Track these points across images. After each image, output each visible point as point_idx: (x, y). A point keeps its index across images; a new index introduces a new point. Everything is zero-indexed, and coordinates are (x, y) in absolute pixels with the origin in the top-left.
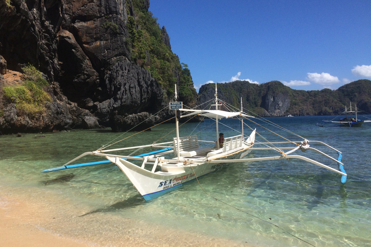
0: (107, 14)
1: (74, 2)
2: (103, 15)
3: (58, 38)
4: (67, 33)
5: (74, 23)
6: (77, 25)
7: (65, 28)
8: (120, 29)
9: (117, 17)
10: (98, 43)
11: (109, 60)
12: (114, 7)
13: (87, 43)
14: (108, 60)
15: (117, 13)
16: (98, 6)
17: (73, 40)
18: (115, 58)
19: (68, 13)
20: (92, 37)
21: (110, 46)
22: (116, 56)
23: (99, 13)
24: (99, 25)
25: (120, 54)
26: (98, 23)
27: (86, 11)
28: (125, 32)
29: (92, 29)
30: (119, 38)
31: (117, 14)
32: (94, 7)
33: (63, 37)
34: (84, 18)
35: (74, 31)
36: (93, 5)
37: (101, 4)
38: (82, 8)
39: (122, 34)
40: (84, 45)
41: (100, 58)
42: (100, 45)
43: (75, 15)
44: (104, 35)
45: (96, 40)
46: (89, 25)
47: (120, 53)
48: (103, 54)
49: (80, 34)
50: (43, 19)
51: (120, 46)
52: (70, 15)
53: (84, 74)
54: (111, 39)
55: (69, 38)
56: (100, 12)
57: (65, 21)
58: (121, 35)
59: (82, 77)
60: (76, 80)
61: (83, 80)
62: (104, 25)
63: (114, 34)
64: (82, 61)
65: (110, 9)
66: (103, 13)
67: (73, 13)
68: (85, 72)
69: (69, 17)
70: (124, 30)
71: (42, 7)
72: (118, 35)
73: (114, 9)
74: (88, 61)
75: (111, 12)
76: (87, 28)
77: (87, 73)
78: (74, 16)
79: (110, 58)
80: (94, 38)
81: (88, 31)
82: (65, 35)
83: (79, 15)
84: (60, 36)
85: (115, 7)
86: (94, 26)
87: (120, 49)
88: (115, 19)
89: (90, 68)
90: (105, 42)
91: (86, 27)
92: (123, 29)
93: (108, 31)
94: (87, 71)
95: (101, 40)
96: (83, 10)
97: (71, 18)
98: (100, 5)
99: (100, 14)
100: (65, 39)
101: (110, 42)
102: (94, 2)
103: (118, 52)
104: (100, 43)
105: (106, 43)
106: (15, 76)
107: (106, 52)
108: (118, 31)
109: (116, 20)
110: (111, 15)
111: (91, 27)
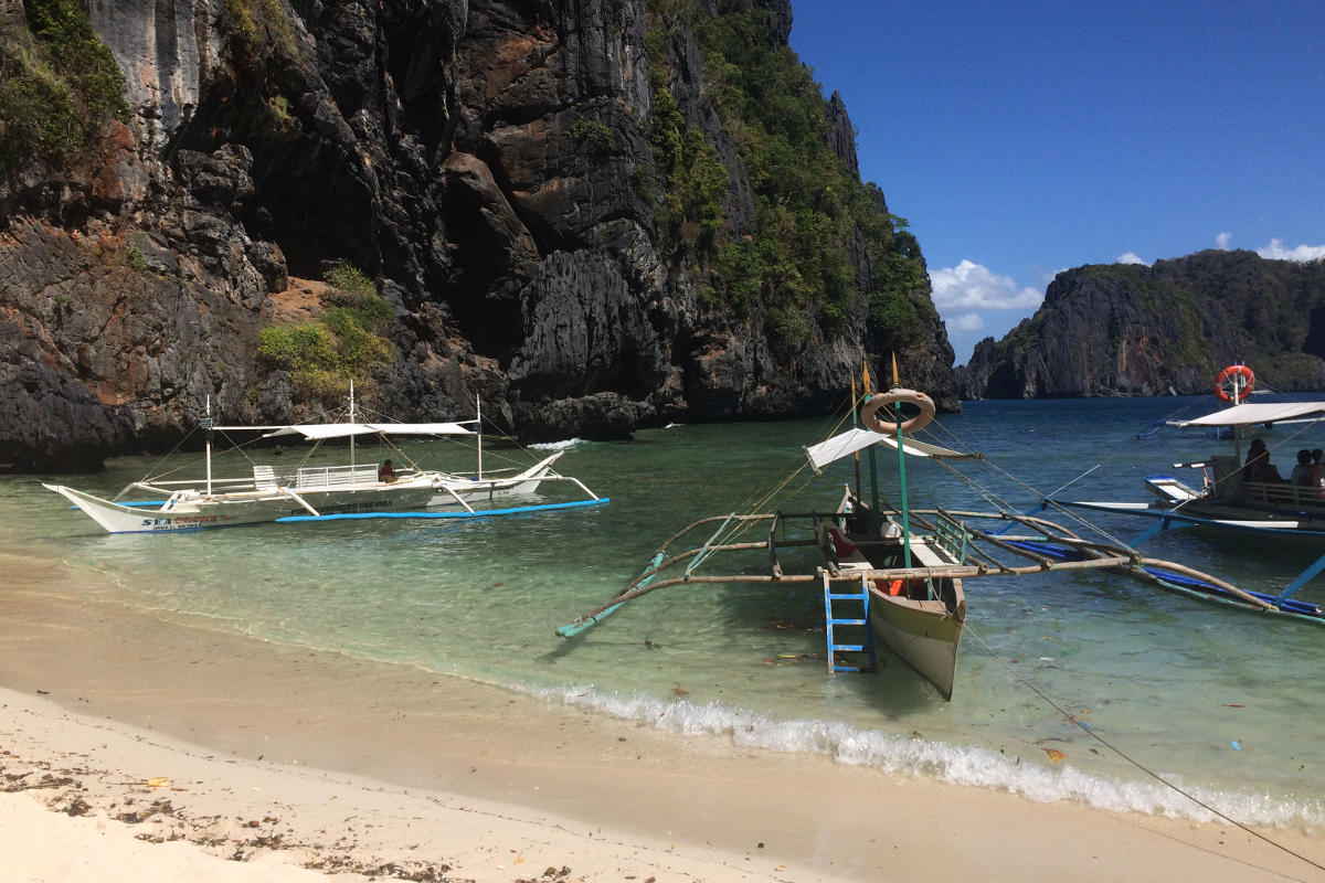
0: (583, 98)
1: (490, 69)
2: (571, 100)
3: (443, 179)
4: (470, 162)
5: (490, 129)
6: (499, 135)
7: (465, 148)
8: (617, 139)
9: (609, 105)
10: (555, 184)
11: (584, 234)
12: (602, 74)
13: (523, 187)
14: (581, 232)
15: (611, 92)
16: (556, 75)
17: (485, 181)
18: (603, 227)
19: (474, 103)
20: (536, 170)
21: (590, 192)
22: (605, 219)
23: (559, 96)
24: (559, 133)
25: (616, 215)
26: (555, 124)
27: (523, 95)
28: (633, 147)
29: (539, 144)
30: (615, 165)
31: (610, 95)
32: (546, 79)
33: (458, 174)
34: (516, 116)
35: (489, 154)
36: (542, 74)
37: (564, 69)
38: (513, 85)
39: (624, 153)
40: (516, 192)
41: (557, 228)
42: (561, 190)
43: (492, 107)
44: (572, 160)
45: (549, 175)
46: (531, 132)
47: (616, 211)
48: (567, 216)
49: (505, 161)
50: (395, 131)
51: (618, 191)
52: (479, 108)
53: (515, 277)
54: (592, 171)
55: (474, 177)
56: (561, 92)
57: (465, 125)
58: (622, 158)
59: (510, 284)
60: (492, 294)
61: (511, 293)
62: (572, 131)
63: (602, 154)
64: (507, 241)
65: (590, 81)
66: (572, 95)
67: (488, 103)
68: (518, 271)
69: (475, 116)
70: (631, 141)
71: (388, 98)
72: (613, 158)
73: (601, 82)
74: (526, 239)
75: (595, 91)
76: (524, 144)
77: (523, 273)
78: (489, 109)
79: (588, 228)
80: (543, 171)
81: (526, 151)
82: (462, 168)
83: (502, 106)
84: (448, 171)
85: (606, 76)
86: (543, 135)
87: (617, 199)
88: (604, 110)
89: (533, 258)
90: (573, 180)
91: (524, 139)
92: (627, 138)
93: (584, 149)
94: (521, 268)
95: (564, 176)
96: (514, 93)
97: (481, 117)
98: (562, 74)
99: (561, 100)
100: (462, 181)
101: (590, 180)
102: (545, 66)
103: (612, 209)
104: (561, 185)
105: (577, 183)
106: (306, 295)
107: (578, 209)
108: (612, 144)
109: (609, 114)
110: (593, 100)
111: (534, 139)
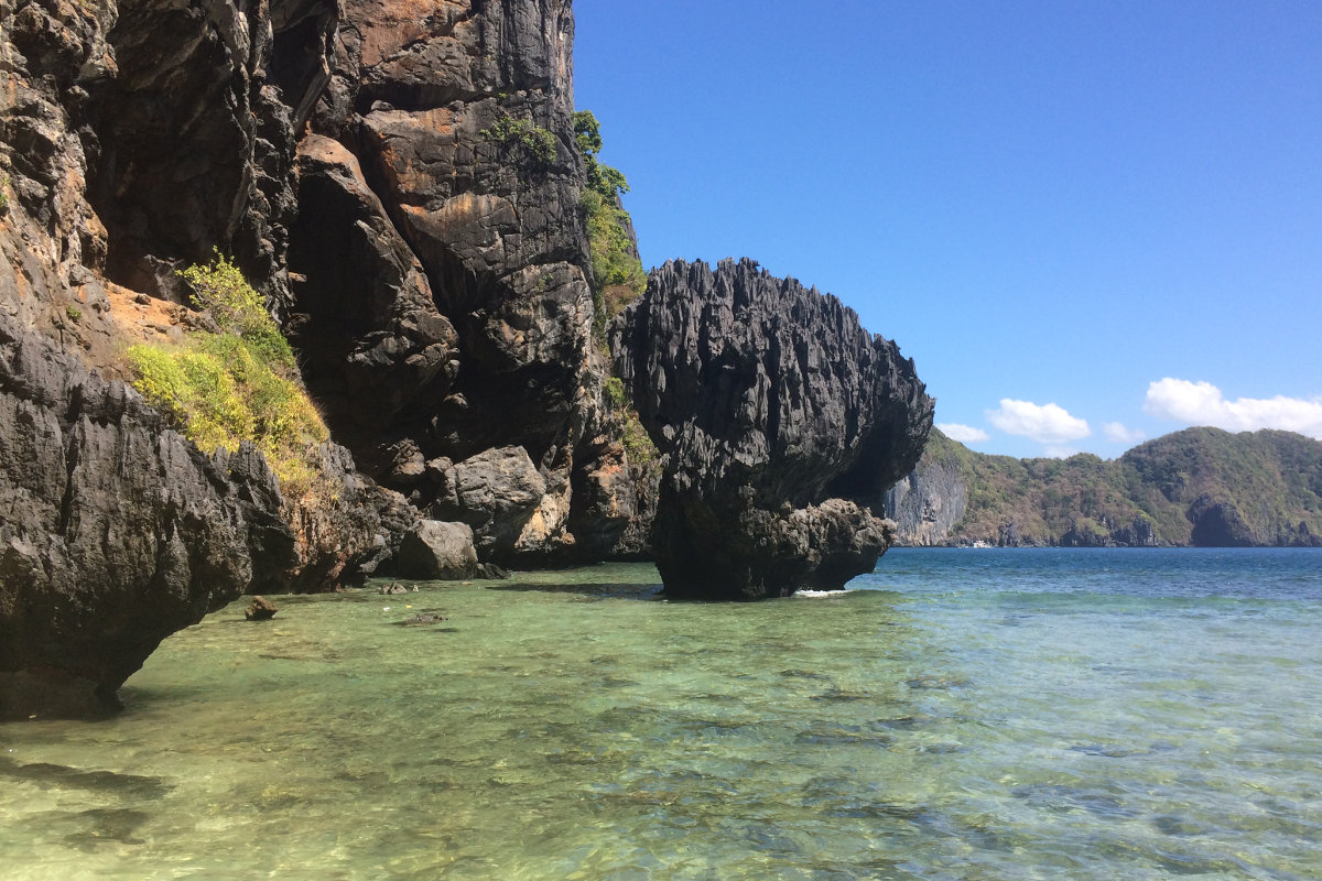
0: (507, 87)
1: (369, 25)
2: (489, 89)
3: (295, 170)
4: (333, 151)
5: (366, 111)
6: (381, 120)
7: (326, 128)
8: (560, 152)
9: (547, 103)
10: (466, 202)
11: (508, 278)
12: (536, 60)
13: (420, 200)
14: (505, 274)
15: (546, 84)
16: (470, 51)
17: (358, 184)
18: (536, 270)
19: (344, 68)
20: (440, 176)
21: (518, 219)
22: (540, 260)
23: (473, 80)
24: (472, 129)
25: (555, 256)
26: (467, 118)
27: (421, 69)
28: (578, 165)
29: (442, 142)
30: (554, 186)
31: (546, 90)
32: (456, 54)
33: (320, 166)
34: (407, 96)
35: (367, 146)
36: (450, 45)
37: (482, 44)
38: (403, 53)
39: (568, 172)
40: (405, 207)
41: (470, 264)
42: (476, 212)
43: (371, 79)
44: (495, 170)
45: (459, 187)
46: (430, 124)
47: (556, 249)
48: (484, 250)
49: (391, 157)
51: (560, 222)
52: (350, 77)
53: (399, 332)
54: (521, 191)
55: (347, 173)
56: (477, 74)
57: (330, 100)
58: (564, 176)
59: (391, 343)
60: (360, 356)
61: (391, 356)
62: (493, 131)
63: (536, 168)
64: (396, 275)
65: (520, 67)
66: (492, 82)
67: (364, 72)
68: (406, 323)
69: (345, 88)
70: (576, 157)
72: (552, 175)
73: (535, 70)
74: (418, 275)
75: (524, 80)
76: (420, 137)
77: (414, 327)
78: (366, 82)
79: (515, 270)
80: (449, 180)
81: (426, 151)
82: (327, 158)
83: (389, 80)
84: (305, 160)
85: (543, 63)
86: (450, 130)
87: (557, 234)
88: (539, 109)
89: (427, 306)
90: (495, 199)
91: (417, 132)
92: (571, 151)
93: (512, 156)
94: (413, 319)
95: (480, 191)
96: (406, 64)
97: (351, 91)
98: (478, 50)
99: (477, 86)
100: (329, 177)
101: (519, 203)
102: (453, 35)
103: (551, 247)
104: (476, 203)
105: (499, 205)
106: (141, 307)
107: (500, 241)
108: (553, 157)
109: (546, 115)
110: (522, 93)
111: (436, 135)
